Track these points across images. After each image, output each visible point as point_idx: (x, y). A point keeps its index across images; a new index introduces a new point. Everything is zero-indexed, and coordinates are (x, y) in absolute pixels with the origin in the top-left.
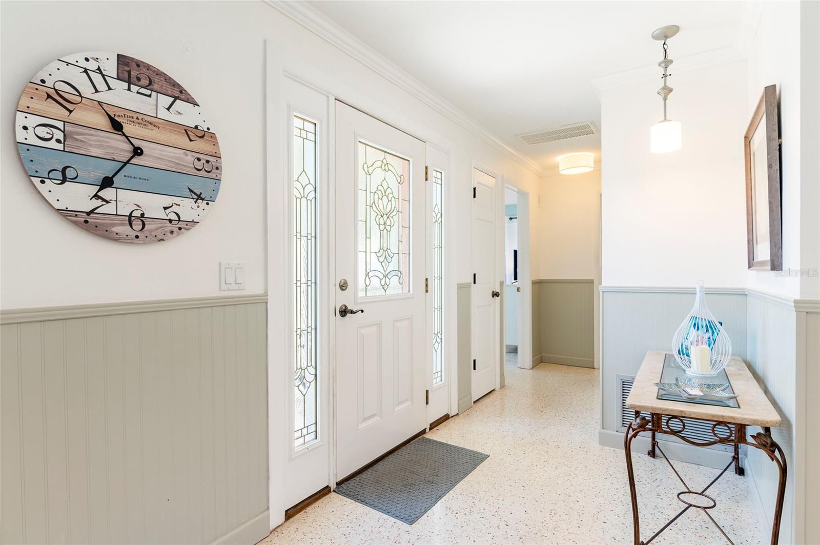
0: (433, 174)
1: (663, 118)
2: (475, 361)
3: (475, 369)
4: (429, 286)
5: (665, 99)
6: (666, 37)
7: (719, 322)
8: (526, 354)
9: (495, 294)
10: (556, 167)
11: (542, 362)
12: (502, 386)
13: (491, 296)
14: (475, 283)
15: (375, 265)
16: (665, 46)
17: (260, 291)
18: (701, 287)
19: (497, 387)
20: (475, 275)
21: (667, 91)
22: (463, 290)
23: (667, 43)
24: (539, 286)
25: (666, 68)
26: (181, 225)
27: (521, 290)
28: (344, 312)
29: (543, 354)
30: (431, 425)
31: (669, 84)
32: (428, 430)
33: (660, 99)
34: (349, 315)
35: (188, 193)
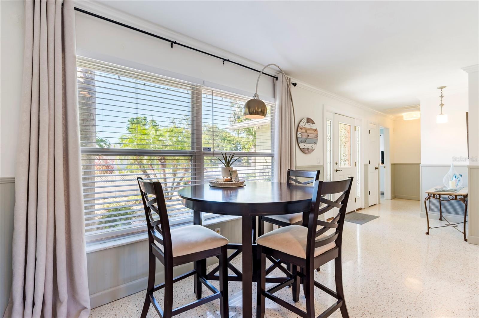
0: (357, 128)
1: (441, 113)
2: (370, 192)
3: (370, 194)
4: (356, 164)
5: (442, 107)
6: (442, 89)
7: (460, 175)
8: (388, 194)
9: (377, 168)
10: (402, 117)
11: (395, 198)
12: (379, 203)
13: (375, 169)
14: (369, 164)
15: (343, 158)
16: (442, 92)
17: (322, 164)
18: (453, 164)
19: (377, 203)
20: (369, 161)
21: (442, 105)
22: (366, 166)
23: (442, 90)
24: (394, 166)
25: (442, 98)
26: (313, 150)
27: (386, 167)
28: (337, 171)
29: (396, 195)
30: (357, 209)
31: (443, 103)
32: (356, 211)
33: (440, 107)
34: (338, 171)
35: (314, 143)
